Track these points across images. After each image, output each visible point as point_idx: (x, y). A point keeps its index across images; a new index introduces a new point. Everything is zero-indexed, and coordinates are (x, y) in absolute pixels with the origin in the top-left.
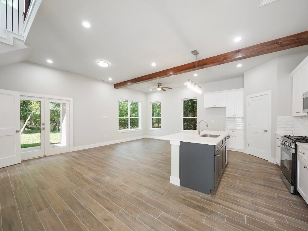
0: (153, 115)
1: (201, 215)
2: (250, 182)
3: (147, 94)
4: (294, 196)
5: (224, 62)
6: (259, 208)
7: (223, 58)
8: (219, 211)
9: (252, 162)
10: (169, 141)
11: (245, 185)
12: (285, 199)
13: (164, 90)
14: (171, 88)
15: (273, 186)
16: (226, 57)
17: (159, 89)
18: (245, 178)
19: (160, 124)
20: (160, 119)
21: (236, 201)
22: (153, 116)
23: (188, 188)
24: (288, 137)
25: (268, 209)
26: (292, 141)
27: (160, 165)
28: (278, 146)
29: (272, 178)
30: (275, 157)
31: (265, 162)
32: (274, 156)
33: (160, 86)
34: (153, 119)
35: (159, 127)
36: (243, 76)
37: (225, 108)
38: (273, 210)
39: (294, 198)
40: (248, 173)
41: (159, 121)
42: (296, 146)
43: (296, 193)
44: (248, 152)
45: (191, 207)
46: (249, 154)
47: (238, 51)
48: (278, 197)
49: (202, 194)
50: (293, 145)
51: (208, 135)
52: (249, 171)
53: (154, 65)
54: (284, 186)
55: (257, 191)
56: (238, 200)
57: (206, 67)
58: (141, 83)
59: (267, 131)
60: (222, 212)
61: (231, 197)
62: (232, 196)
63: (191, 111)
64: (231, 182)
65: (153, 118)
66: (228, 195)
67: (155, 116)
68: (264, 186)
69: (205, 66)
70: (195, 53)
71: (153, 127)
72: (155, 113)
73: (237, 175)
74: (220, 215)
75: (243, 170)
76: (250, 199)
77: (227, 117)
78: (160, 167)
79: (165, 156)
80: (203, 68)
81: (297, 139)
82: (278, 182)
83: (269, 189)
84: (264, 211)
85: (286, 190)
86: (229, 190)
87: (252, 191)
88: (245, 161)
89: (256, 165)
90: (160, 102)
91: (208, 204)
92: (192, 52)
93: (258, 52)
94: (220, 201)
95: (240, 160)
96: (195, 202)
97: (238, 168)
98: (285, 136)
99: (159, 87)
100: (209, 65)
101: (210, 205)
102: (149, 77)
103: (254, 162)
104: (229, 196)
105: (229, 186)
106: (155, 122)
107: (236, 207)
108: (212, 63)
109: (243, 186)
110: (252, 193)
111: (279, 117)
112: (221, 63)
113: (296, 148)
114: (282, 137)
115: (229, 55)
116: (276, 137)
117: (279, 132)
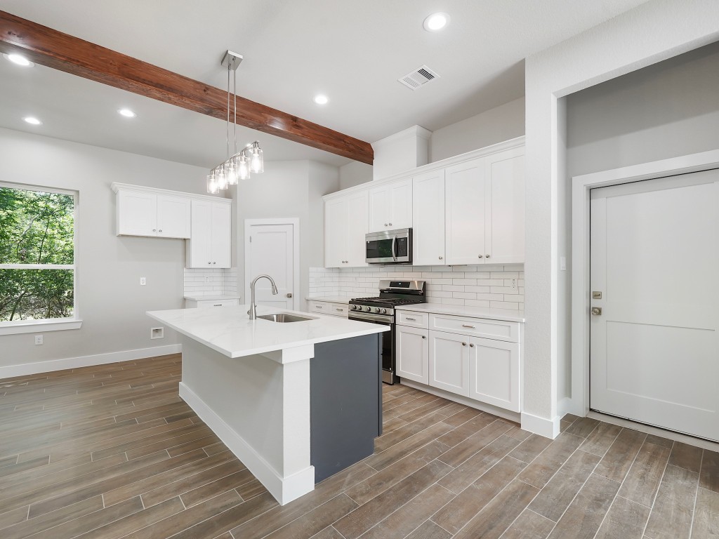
5: (265, 128)
7: (267, 116)
12: (399, 394)
42: (395, 310)
47: (295, 120)
57: (219, 116)
59: (290, 297)
77: (193, 266)
80: (209, 113)
98: (354, 300)
111: (310, 268)
112: (260, 126)
113: (395, 315)
114: (350, 302)
115: (280, 119)
116: (314, 305)
117: (312, 296)
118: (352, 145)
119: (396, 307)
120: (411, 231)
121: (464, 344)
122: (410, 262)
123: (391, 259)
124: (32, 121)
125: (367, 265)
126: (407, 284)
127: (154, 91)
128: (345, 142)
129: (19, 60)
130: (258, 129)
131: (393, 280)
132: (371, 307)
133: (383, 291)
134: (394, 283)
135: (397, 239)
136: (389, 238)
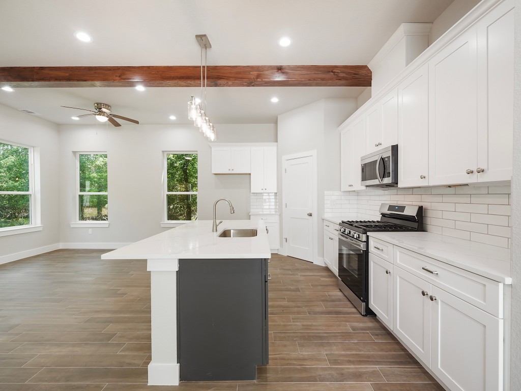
0: (83, 187)
2: (309, 313)
3: (60, 127)
4: (366, 319)
5: (256, 83)
6: (343, 369)
7: (255, 73)
9: (296, 270)
10: (145, 261)
11: (305, 323)
12: (360, 328)
13: (117, 125)
14: (137, 122)
16: (260, 73)
17: (103, 119)
18: (299, 307)
19: (103, 210)
20: (106, 197)
21: (305, 370)
22: (81, 191)
23: (201, 383)
24: (350, 224)
26: (359, 230)
27: (111, 328)
28: (332, 239)
29: (331, 293)
30: (323, 256)
32: (322, 254)
33: (104, 110)
34: (81, 197)
35: (100, 217)
36: (276, 122)
37: (248, 176)
38: (360, 362)
40: (298, 293)
41: (100, 203)
42: (368, 237)
46: (286, 255)
47: (280, 69)
48: (353, 329)
50: (364, 238)
51: (232, 231)
52: (298, 290)
53: (83, 37)
55: (324, 328)
56: (309, 365)
57: (224, 85)
58: (36, 87)
59: (311, 215)
61: (294, 365)
62: (295, 359)
63: (180, 181)
64: (281, 323)
65: (82, 193)
66: (288, 360)
67: (87, 189)
69: (220, 82)
70: (203, 41)
71: (82, 218)
72: (88, 183)
73: (286, 303)
75: (290, 290)
76: (324, 352)
77: (252, 192)
78: (109, 339)
79: (124, 294)
80: (216, 85)
81: (367, 226)
82: (340, 300)
83: (336, 317)
84: (351, 370)
86: (285, 346)
87: (319, 333)
88: (285, 270)
89: (303, 274)
90: (105, 153)
92: (197, 36)
93: (310, 80)
95: (278, 271)
97: (282, 287)
98: (343, 222)
99: (101, 113)
100: (230, 83)
102: (67, 74)
103: (297, 270)
104: (290, 364)
105: (282, 335)
106: (87, 203)
108: (236, 78)
109: (303, 325)
110: (321, 338)
111: (326, 193)
112: (252, 83)
113: (367, 242)
114: (340, 224)
115: (267, 72)
116: (325, 224)
117: (327, 216)
118: (343, 72)
119: (369, 233)
120: (395, 149)
121: (423, 294)
122: (395, 183)
123: (376, 182)
124: (173, 118)
125: (364, 188)
126: (402, 208)
127: (180, 82)
128: (334, 72)
129: (140, 88)
130: (253, 86)
131: (394, 203)
132: (351, 231)
133: (384, 215)
134: (391, 208)
135: (383, 159)
136: (378, 158)
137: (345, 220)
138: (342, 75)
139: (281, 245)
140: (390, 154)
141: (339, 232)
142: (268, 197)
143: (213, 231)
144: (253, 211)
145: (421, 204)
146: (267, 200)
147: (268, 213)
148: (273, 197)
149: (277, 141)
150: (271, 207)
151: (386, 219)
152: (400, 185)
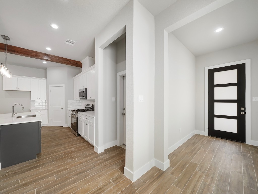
1: (37, 170)
2: (58, 140)
5: (36, 57)
7: (35, 54)
8: (47, 161)
12: (75, 139)
15: (69, 137)
16: (37, 54)
24: (74, 110)
25: (70, 146)
26: (76, 112)
28: (69, 116)
29: (68, 134)
30: (67, 123)
31: (62, 127)
38: (72, 145)
39: (78, 137)
43: (79, 135)
44: (50, 125)
45: (26, 172)
47: (47, 55)
48: (73, 140)
49: (29, 162)
52: (55, 135)
54: (74, 135)
55: (63, 142)
56: (56, 150)
57: (17, 54)
59: (62, 109)
60: (49, 160)
61: (51, 152)
64: (47, 145)
68: (65, 139)
69: (14, 53)
70: (6, 38)
73: (50, 140)
74: (49, 162)
75: (52, 136)
81: (78, 111)
82: (71, 135)
85: (75, 136)
86: (48, 149)
89: (58, 130)
91: (38, 163)
92: (2, 35)
94: (45, 157)
95: (47, 131)
96: (27, 168)
98: (73, 110)
100: (20, 54)
101: (40, 162)
105: (47, 147)
107: (56, 154)
108: (24, 54)
109: (55, 143)
111: (68, 100)
113: (78, 115)
114: (71, 111)
115: (40, 55)
116: (68, 111)
117: (68, 109)
118: (73, 62)
119: (79, 113)
120: (86, 89)
122: (86, 98)
123: (82, 98)
125: (80, 99)
126: (89, 105)
128: (69, 61)
133: (86, 107)
134: (87, 105)
135: (83, 91)
136: (82, 91)
137: (73, 109)
138: (72, 63)
139: (49, 122)
140: (84, 90)
141: (71, 114)
142: (41, 102)
143: (12, 117)
144: (32, 108)
145: (93, 104)
146: (41, 103)
147: (42, 109)
148: (45, 102)
149: (46, 78)
150: (43, 106)
151: (86, 108)
152: (87, 99)
